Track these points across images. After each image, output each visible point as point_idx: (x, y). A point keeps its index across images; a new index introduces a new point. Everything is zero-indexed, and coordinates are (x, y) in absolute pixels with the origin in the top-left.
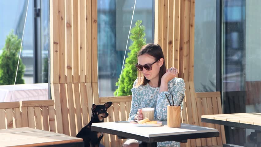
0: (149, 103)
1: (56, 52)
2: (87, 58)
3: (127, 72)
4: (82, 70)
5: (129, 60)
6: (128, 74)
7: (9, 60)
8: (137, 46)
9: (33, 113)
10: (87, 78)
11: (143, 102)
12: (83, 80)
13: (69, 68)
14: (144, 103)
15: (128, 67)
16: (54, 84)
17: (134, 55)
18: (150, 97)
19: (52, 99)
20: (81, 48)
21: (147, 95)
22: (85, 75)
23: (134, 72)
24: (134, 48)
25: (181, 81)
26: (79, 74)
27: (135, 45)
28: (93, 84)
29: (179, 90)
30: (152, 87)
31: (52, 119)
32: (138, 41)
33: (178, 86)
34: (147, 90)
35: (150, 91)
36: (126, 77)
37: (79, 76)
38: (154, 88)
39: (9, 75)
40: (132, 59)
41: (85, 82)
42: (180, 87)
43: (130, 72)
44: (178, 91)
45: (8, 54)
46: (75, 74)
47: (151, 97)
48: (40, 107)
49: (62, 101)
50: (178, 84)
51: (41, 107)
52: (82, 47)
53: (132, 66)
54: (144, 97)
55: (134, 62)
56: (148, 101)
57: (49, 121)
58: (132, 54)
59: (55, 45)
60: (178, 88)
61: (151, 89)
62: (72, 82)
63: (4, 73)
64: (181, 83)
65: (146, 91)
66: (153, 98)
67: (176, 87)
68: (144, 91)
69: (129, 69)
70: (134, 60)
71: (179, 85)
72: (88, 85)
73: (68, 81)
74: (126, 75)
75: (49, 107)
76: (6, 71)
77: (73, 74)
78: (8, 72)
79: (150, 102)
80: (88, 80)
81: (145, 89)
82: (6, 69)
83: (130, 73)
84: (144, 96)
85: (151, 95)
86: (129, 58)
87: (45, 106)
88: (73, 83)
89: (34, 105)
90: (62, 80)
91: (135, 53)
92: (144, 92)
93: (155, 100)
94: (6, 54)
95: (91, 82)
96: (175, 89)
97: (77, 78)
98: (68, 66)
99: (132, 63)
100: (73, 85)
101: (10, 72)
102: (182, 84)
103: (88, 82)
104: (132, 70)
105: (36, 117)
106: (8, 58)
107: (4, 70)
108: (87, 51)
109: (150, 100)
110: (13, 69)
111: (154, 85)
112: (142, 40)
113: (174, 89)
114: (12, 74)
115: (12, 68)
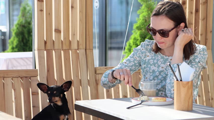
0: (159, 76)
1: (40, 12)
2: (80, 20)
3: (135, 39)
4: (74, 35)
5: (137, 25)
6: (135, 41)
7: (24, 29)
8: (146, 10)
9: (11, 85)
10: (80, 44)
11: (150, 73)
12: (75, 46)
13: (58, 31)
14: (152, 75)
15: (136, 33)
16: (38, 50)
17: (143, 20)
18: (160, 68)
19: (36, 69)
20: (72, 7)
21: (156, 65)
22: (78, 41)
23: (142, 39)
24: (143, 12)
25: (204, 49)
26: (70, 39)
27: (144, 9)
28: (87, 51)
29: (201, 61)
30: (164, 56)
31: (35, 93)
32: (147, 4)
33: (199, 55)
34: (157, 58)
35: (162, 60)
36: (133, 45)
37: (70, 42)
38: (167, 57)
39: (24, 43)
40: (140, 25)
41: (77, 48)
42: (202, 57)
43: (138, 38)
44: (199, 62)
45: (24, 22)
46: (65, 38)
47: (162, 68)
48: (19, 78)
49: (48, 71)
50: (199, 53)
51: (21, 78)
52: (74, 6)
53: (140, 33)
54: (151, 67)
55: (143, 28)
56: (157, 72)
57: (32, 95)
58: (140, 19)
59: (39, 2)
60: (200, 59)
61: (162, 58)
62: (60, 48)
63: (19, 41)
64: (204, 52)
65: (155, 59)
66: (164, 70)
67: (197, 56)
68: (152, 59)
69: (137, 36)
70: (142, 25)
71: (201, 54)
72: (81, 52)
73: (56, 47)
74: (134, 43)
75: (31, 78)
76: (21, 39)
77: (62, 39)
78: (23, 41)
79: (160, 74)
80: (81, 47)
81: (154, 57)
82: (21, 37)
83: (137, 40)
84: (151, 65)
85: (163, 65)
86: (137, 23)
87: (26, 77)
88: (63, 50)
89: (12, 76)
90: (49, 46)
91: (144, 18)
92: (152, 61)
93: (167, 72)
94: (21, 22)
95: (85, 48)
96: (196, 58)
97: (68, 43)
98: (57, 28)
99: (141, 29)
100: (62, 52)
101: (25, 41)
102: (206, 53)
103: (81, 49)
104: (140, 37)
105: (14, 90)
106: (24, 26)
107: (19, 39)
108: (80, 12)
109: (160, 72)
110: (28, 37)
111: (167, 54)
112: (153, 4)
113: (194, 58)
114: (27, 42)
115: (26, 36)
